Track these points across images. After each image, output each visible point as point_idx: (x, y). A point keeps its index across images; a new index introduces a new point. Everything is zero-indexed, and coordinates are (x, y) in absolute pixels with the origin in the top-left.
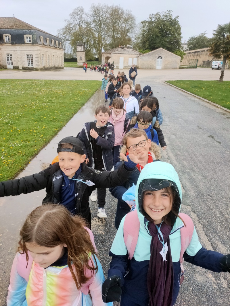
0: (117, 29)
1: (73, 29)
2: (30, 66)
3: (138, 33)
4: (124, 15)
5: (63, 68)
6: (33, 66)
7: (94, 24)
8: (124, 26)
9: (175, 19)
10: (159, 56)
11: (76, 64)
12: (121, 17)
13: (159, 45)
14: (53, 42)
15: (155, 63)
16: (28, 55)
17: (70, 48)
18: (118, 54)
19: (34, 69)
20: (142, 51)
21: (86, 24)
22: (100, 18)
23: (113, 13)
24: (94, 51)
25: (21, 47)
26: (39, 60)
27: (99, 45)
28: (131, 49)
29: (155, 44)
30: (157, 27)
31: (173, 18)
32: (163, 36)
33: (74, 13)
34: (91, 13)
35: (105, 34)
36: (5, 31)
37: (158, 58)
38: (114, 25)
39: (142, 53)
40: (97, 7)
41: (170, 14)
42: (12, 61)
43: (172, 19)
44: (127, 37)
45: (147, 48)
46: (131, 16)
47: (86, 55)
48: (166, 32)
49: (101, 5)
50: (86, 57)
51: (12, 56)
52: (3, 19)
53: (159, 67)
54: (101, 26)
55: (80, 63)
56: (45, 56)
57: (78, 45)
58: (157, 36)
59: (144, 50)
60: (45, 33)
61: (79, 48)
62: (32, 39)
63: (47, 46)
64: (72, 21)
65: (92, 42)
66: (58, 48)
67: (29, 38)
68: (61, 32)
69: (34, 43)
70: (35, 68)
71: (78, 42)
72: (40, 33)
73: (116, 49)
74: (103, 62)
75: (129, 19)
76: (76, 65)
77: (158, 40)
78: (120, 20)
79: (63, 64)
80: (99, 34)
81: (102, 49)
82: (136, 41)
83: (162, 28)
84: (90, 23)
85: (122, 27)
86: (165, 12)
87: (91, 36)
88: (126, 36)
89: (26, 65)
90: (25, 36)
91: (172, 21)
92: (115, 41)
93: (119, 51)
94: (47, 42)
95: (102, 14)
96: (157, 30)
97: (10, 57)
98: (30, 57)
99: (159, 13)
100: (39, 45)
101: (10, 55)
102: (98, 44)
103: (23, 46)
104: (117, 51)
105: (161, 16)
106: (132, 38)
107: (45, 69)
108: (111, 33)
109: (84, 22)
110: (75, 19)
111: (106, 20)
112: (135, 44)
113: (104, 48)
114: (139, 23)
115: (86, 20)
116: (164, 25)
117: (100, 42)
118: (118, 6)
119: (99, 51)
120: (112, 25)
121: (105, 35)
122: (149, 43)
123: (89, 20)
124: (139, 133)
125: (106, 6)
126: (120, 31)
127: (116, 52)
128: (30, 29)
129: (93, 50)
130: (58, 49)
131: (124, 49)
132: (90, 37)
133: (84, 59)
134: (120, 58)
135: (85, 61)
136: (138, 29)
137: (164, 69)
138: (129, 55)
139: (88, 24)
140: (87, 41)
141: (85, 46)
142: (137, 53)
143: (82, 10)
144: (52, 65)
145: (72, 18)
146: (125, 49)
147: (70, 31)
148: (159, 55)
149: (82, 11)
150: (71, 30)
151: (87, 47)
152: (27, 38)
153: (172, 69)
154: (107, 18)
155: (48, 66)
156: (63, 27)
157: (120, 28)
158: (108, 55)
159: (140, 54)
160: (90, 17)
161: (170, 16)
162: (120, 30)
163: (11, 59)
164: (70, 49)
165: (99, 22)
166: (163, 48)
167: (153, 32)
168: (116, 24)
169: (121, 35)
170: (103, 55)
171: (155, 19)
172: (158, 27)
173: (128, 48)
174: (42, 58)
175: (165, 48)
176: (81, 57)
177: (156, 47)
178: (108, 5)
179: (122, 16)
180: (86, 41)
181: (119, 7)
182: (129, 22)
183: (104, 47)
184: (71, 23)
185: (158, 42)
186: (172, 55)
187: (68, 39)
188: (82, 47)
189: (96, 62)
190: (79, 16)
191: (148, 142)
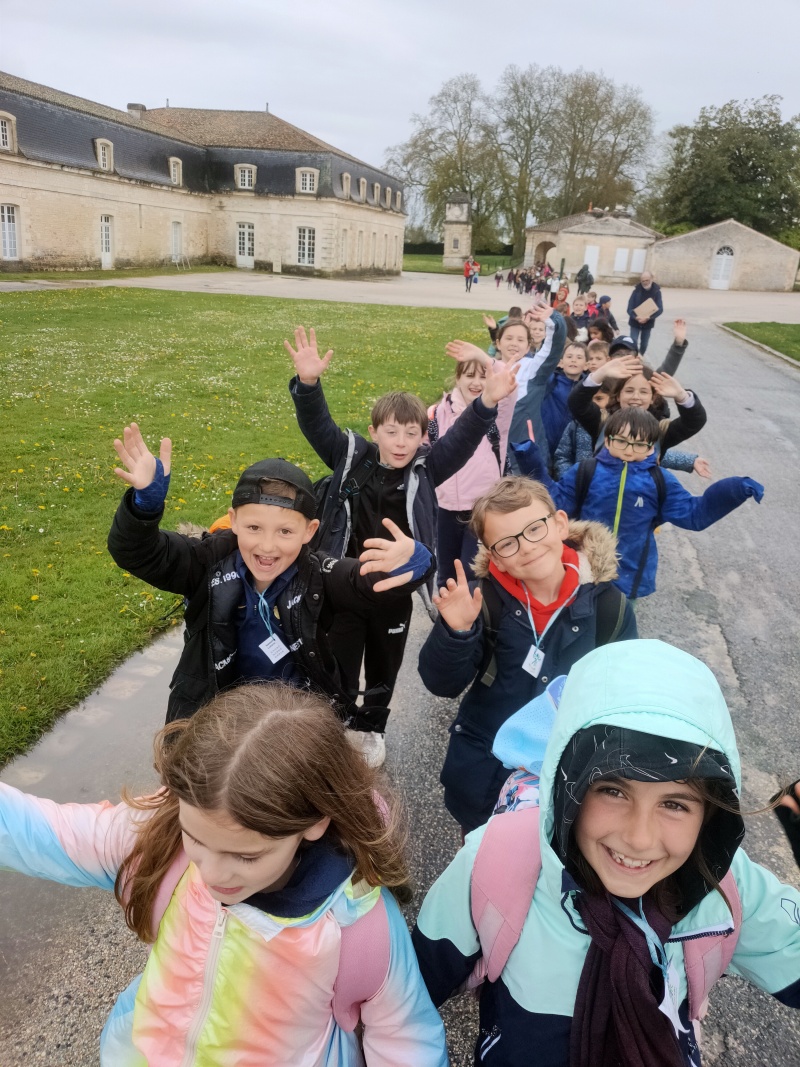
0: (587, 148)
1: (436, 148)
2: (305, 263)
3: (658, 165)
4: (615, 103)
5: (397, 274)
6: (313, 262)
7: (510, 133)
8: (613, 141)
9: (790, 126)
10: (722, 246)
11: (437, 261)
12: (603, 109)
13: (724, 209)
14: (377, 192)
15: (709, 268)
16: (302, 230)
17: (423, 210)
18: (582, 233)
19: (316, 273)
20: (664, 229)
21: (482, 133)
22: (533, 112)
23: (576, 95)
24: (502, 221)
25: (284, 203)
26: (333, 246)
27: (520, 203)
28: (628, 221)
29: (710, 205)
30: (725, 151)
31: (785, 119)
32: (742, 181)
33: (443, 94)
34: (500, 96)
35: (545, 164)
36: (241, 154)
37: (718, 253)
38: (576, 137)
39: (666, 233)
40: (523, 77)
41: (773, 108)
42: (253, 245)
43: (781, 124)
44: (621, 177)
45: (684, 219)
46: (639, 106)
47: (474, 234)
48: (754, 166)
49: (540, 71)
50: (472, 241)
51: (256, 231)
52: (235, 118)
53: (720, 283)
54: (531, 138)
55: (452, 258)
56: (350, 233)
57: (450, 203)
58: (723, 181)
59: (671, 224)
60: (358, 163)
61: (455, 212)
62: (319, 183)
63: (359, 203)
64: (435, 121)
65: (498, 193)
66: (391, 209)
67: (308, 178)
68: (398, 157)
69: (324, 192)
70: (318, 271)
71: (451, 189)
72: (344, 162)
73: (577, 219)
74: (529, 260)
75: (633, 116)
76: (437, 264)
77: (723, 192)
78: (599, 118)
79: (401, 260)
80: (521, 165)
81: (529, 214)
82: (650, 191)
83: (740, 152)
84: (497, 128)
85: (604, 143)
86: (756, 100)
87: (496, 170)
88: (616, 172)
89: (293, 261)
90: (298, 171)
91: (778, 132)
92: (574, 189)
93: (587, 224)
94: (359, 191)
95: (538, 99)
96: (723, 161)
97: (249, 234)
98: (307, 235)
99: (735, 105)
100: (336, 200)
101: (249, 227)
102: (518, 200)
103: (290, 200)
104: (580, 226)
105: (742, 113)
106: (638, 182)
107: (347, 274)
108: (562, 164)
109: (474, 124)
110: (447, 115)
111: (552, 120)
112: (645, 204)
113: (533, 212)
114: (664, 132)
115: (482, 117)
116: (748, 146)
117: (522, 191)
118: (598, 73)
119: (517, 222)
120: (569, 138)
121: (543, 170)
122: (692, 202)
123: (493, 118)
124: (521, 494)
125: (554, 75)
126: (594, 156)
127: (575, 228)
128: (314, 152)
129: (497, 216)
130: (391, 212)
131: (603, 219)
132: (490, 175)
133: (465, 247)
134: (588, 247)
135: (469, 254)
136: (660, 152)
137: (737, 290)
138: (618, 239)
139: (489, 132)
140: (481, 188)
141: (471, 204)
142: (648, 235)
143: (472, 87)
144: (367, 263)
145: (435, 112)
146: (607, 220)
147: (425, 155)
148: (723, 242)
149: (474, 90)
150: (430, 151)
151: (478, 209)
152: (306, 178)
153: (767, 290)
154: (556, 112)
155: (355, 266)
156: (407, 139)
157: (596, 147)
158: (548, 238)
159: (657, 239)
160: (497, 108)
161: (775, 115)
162: (595, 152)
163: (251, 239)
164: (420, 213)
165: (527, 127)
166: (739, 219)
167: (709, 166)
168: (583, 133)
169: (598, 170)
170: (529, 236)
171: (719, 123)
172: (728, 150)
173: (616, 216)
174: (340, 240)
175: (745, 221)
176: (456, 242)
177: (713, 215)
178: (561, 70)
179: (606, 106)
180: (477, 189)
181: (598, 78)
182: (629, 129)
183: (534, 208)
184: (433, 126)
185: (723, 200)
186: (768, 244)
187: (418, 179)
188: (462, 210)
189: (502, 258)
190: (459, 105)
191: (556, 522)
